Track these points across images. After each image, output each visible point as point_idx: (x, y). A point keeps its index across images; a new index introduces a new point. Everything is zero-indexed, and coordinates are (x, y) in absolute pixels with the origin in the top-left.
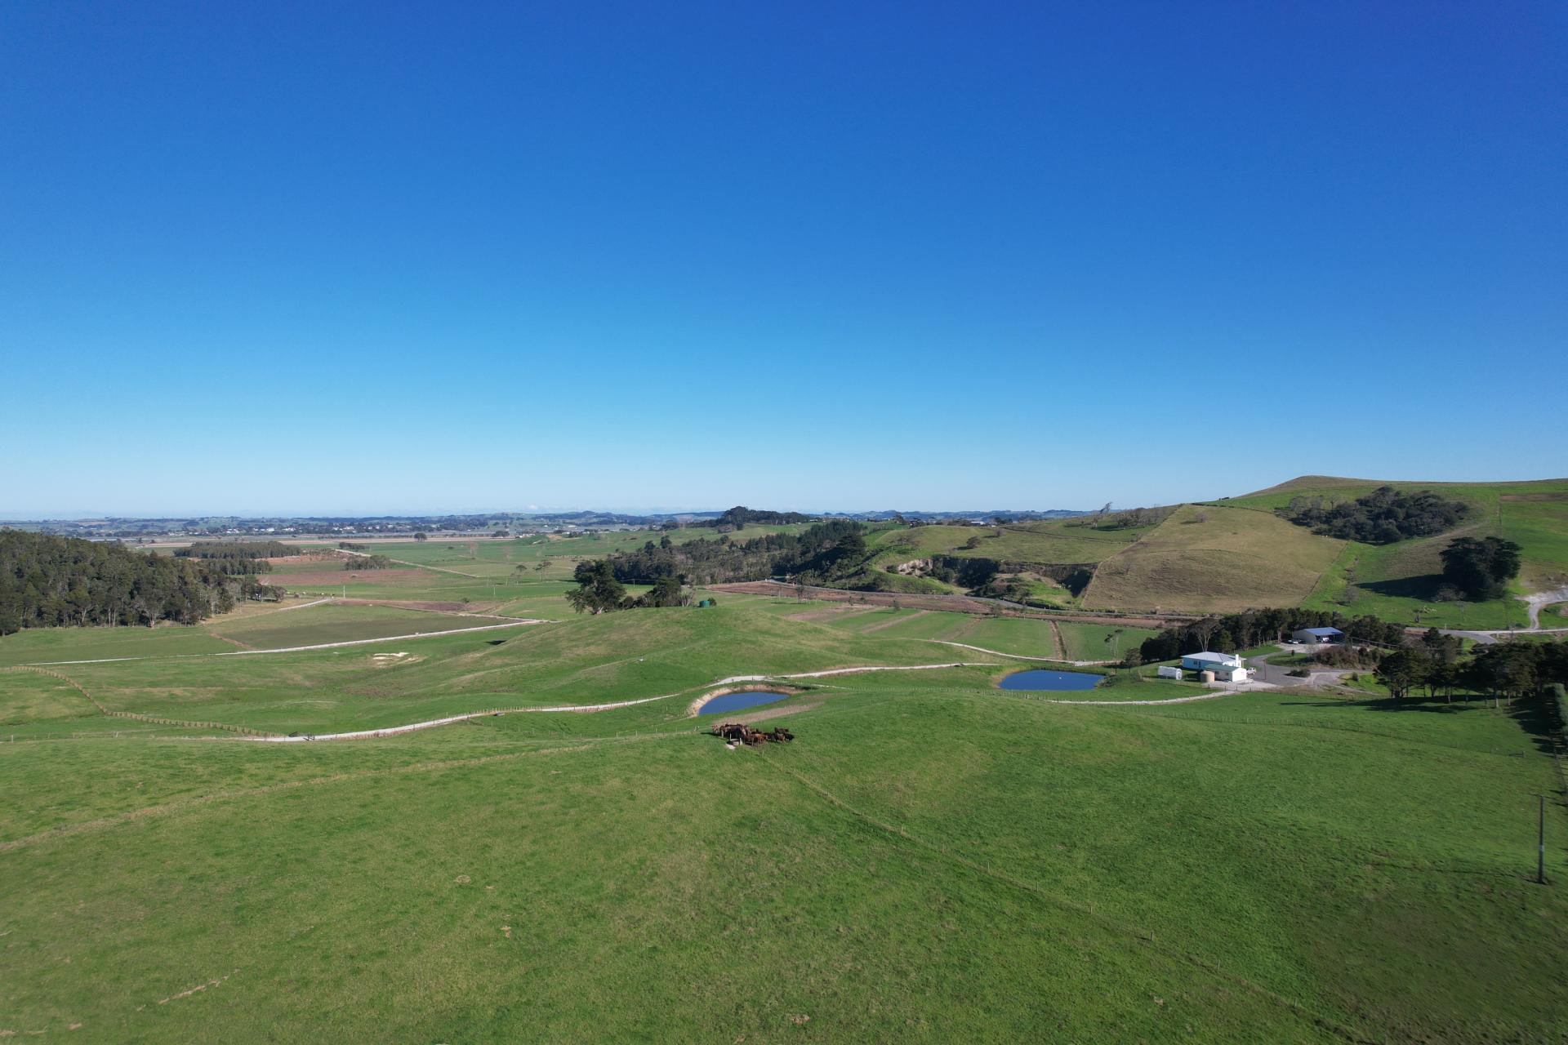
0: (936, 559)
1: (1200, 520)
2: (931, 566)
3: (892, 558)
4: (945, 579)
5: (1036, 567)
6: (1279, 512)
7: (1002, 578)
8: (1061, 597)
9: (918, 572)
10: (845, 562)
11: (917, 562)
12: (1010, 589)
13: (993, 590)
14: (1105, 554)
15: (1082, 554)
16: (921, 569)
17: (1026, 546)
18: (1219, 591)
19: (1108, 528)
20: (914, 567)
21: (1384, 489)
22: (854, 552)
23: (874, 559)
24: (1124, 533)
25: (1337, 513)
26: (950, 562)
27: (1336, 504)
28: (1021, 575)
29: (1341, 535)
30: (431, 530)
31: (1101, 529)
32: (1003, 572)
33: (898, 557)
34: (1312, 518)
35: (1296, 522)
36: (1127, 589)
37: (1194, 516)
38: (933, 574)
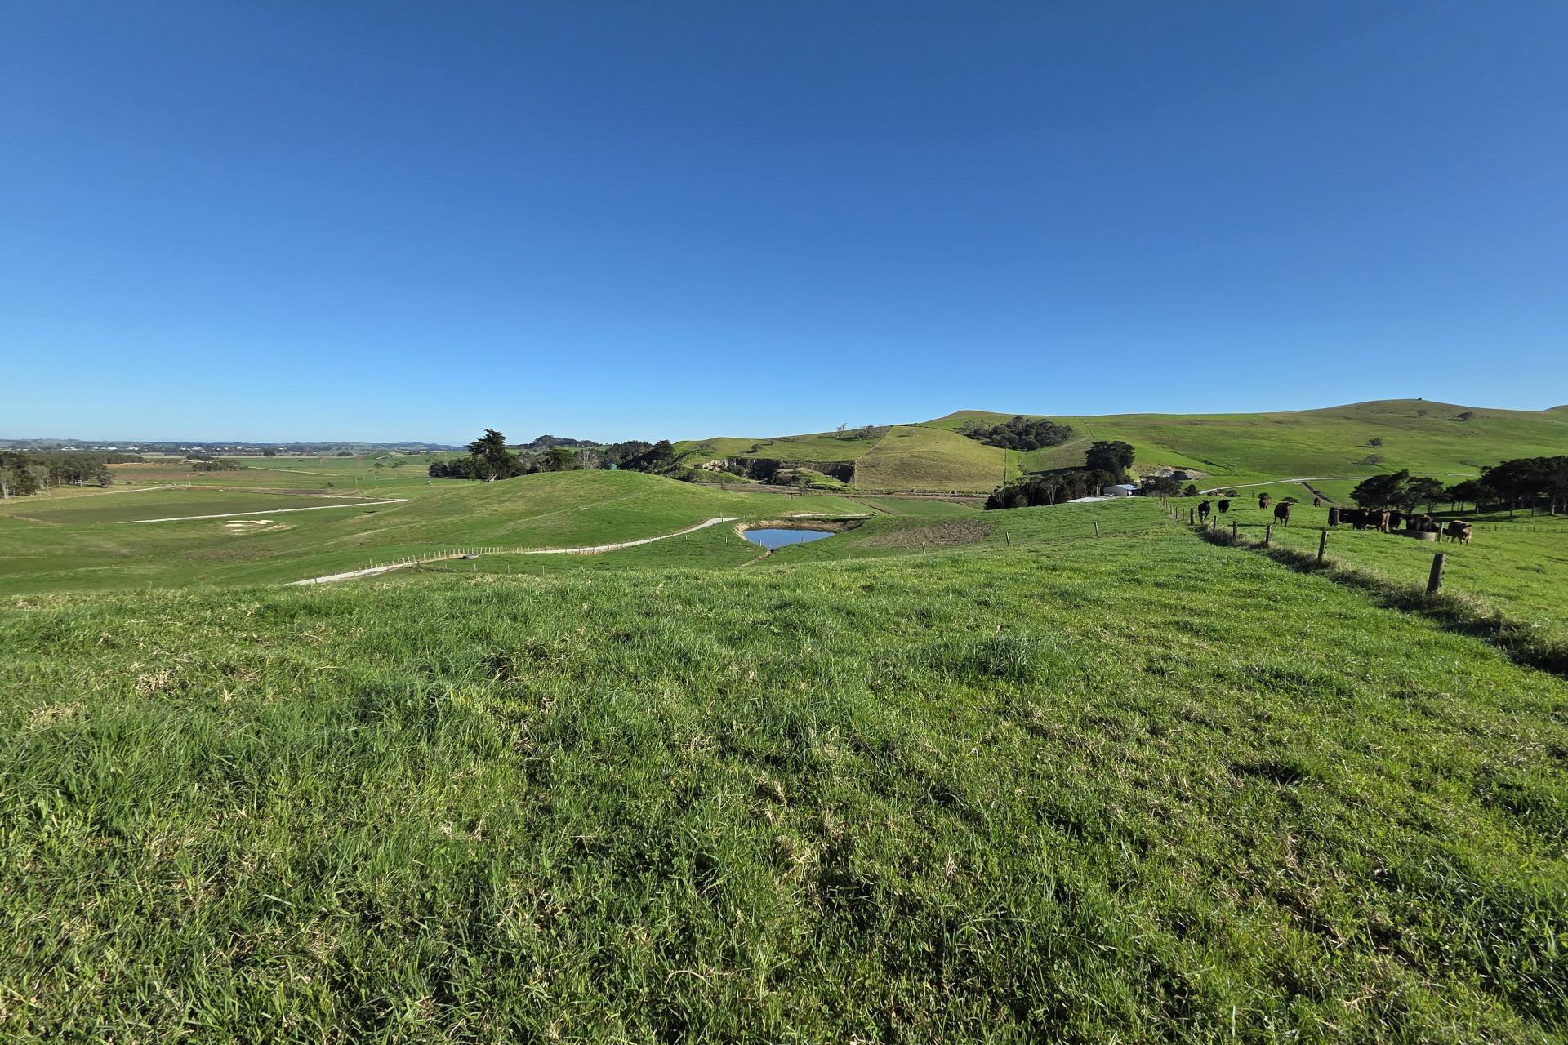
0: (730, 460)
1: (910, 434)
2: (726, 464)
3: (698, 459)
4: (739, 473)
5: (808, 464)
6: (958, 430)
7: (784, 472)
8: (837, 483)
9: (717, 469)
10: (660, 462)
11: (716, 462)
12: (795, 479)
13: (781, 479)
14: (856, 455)
15: (841, 455)
16: (720, 467)
17: (795, 451)
18: (947, 478)
19: (849, 439)
20: (714, 465)
21: (1019, 418)
22: (665, 455)
23: (683, 460)
24: (860, 442)
25: (995, 431)
26: (742, 462)
27: (992, 426)
28: (798, 469)
29: (1000, 445)
30: (280, 451)
31: (843, 439)
32: (783, 468)
33: (701, 458)
34: (980, 435)
35: (969, 436)
36: (883, 477)
37: (907, 432)
38: (729, 470)
